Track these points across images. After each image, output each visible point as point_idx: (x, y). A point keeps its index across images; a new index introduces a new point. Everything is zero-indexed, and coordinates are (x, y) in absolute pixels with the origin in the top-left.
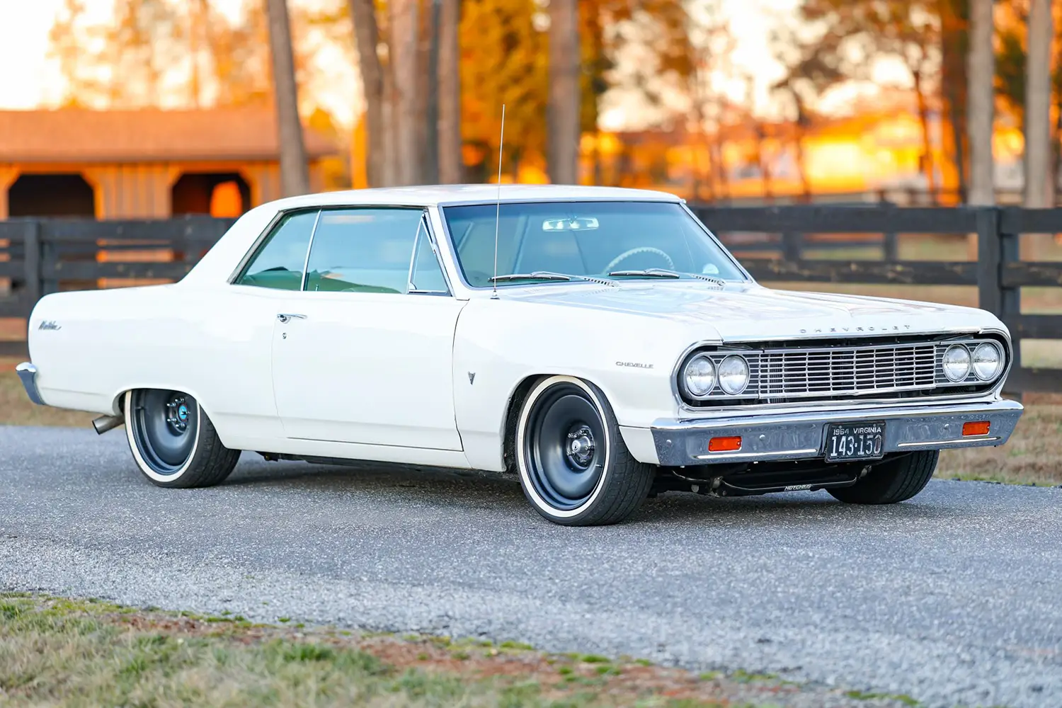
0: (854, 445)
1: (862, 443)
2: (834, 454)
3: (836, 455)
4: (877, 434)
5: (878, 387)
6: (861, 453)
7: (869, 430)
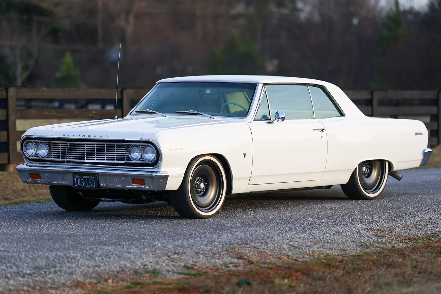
0: (84, 183)
1: (87, 182)
2: (76, 185)
4: (92, 179)
5: (96, 160)
6: (87, 186)
7: (89, 177)
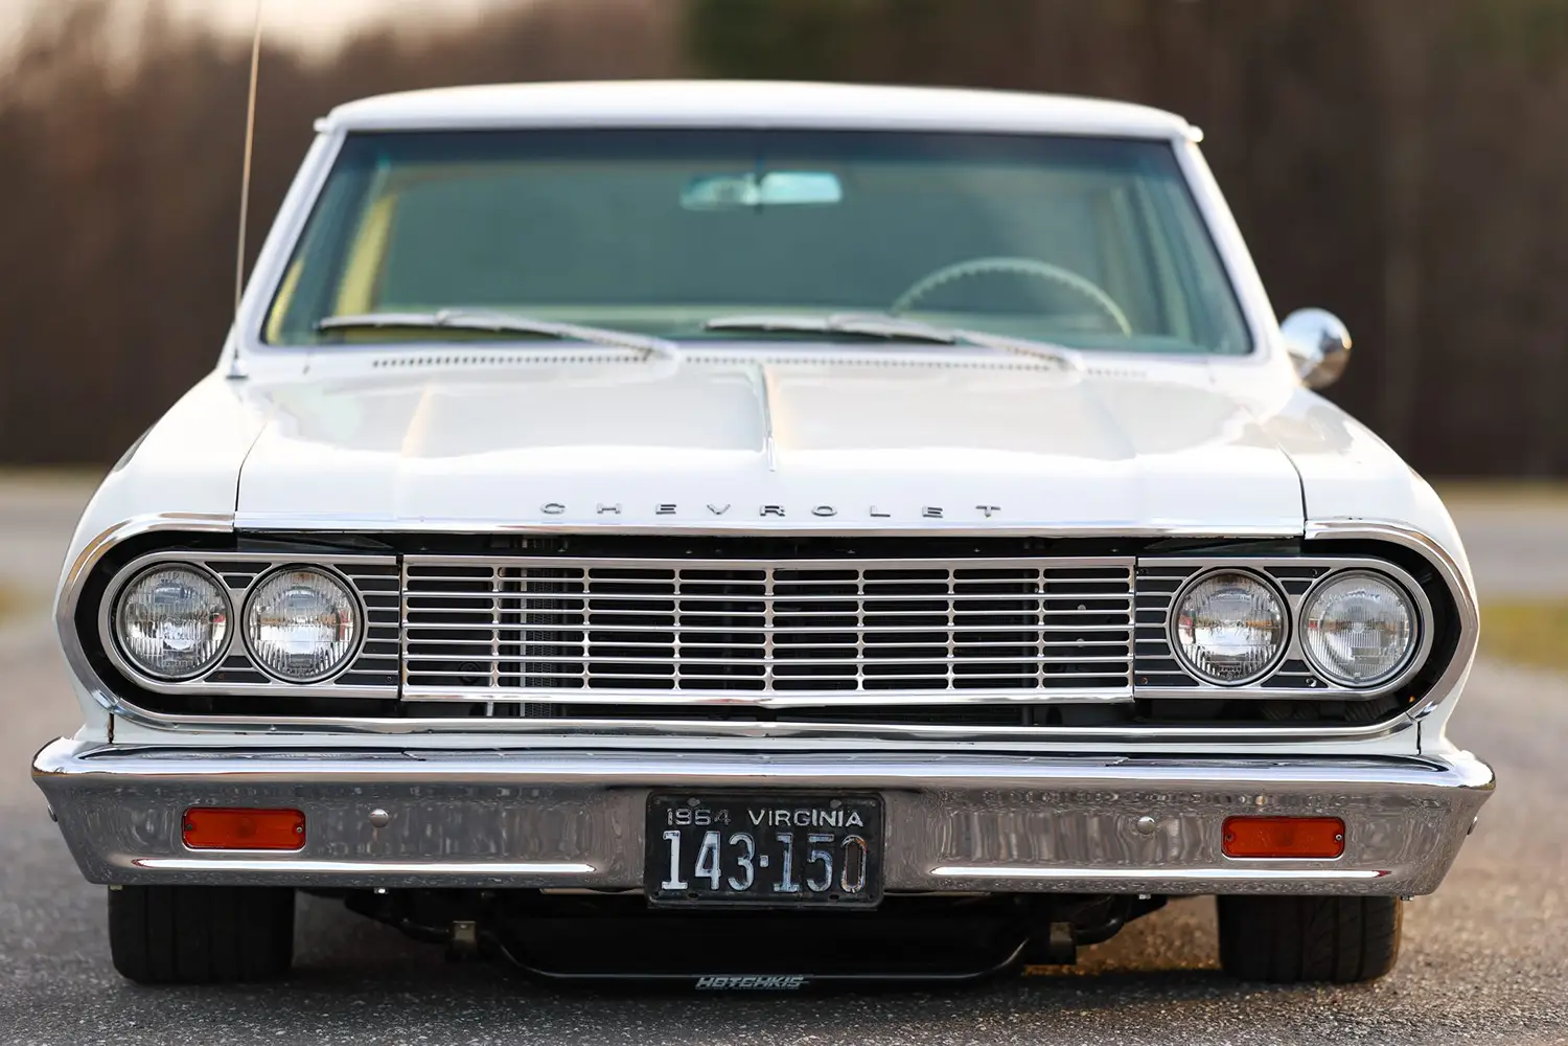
0: (755, 862)
1: (788, 856)
2: (675, 883)
3: (683, 886)
4: (847, 831)
6: (788, 886)
7: (815, 817)
